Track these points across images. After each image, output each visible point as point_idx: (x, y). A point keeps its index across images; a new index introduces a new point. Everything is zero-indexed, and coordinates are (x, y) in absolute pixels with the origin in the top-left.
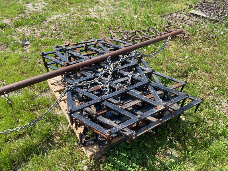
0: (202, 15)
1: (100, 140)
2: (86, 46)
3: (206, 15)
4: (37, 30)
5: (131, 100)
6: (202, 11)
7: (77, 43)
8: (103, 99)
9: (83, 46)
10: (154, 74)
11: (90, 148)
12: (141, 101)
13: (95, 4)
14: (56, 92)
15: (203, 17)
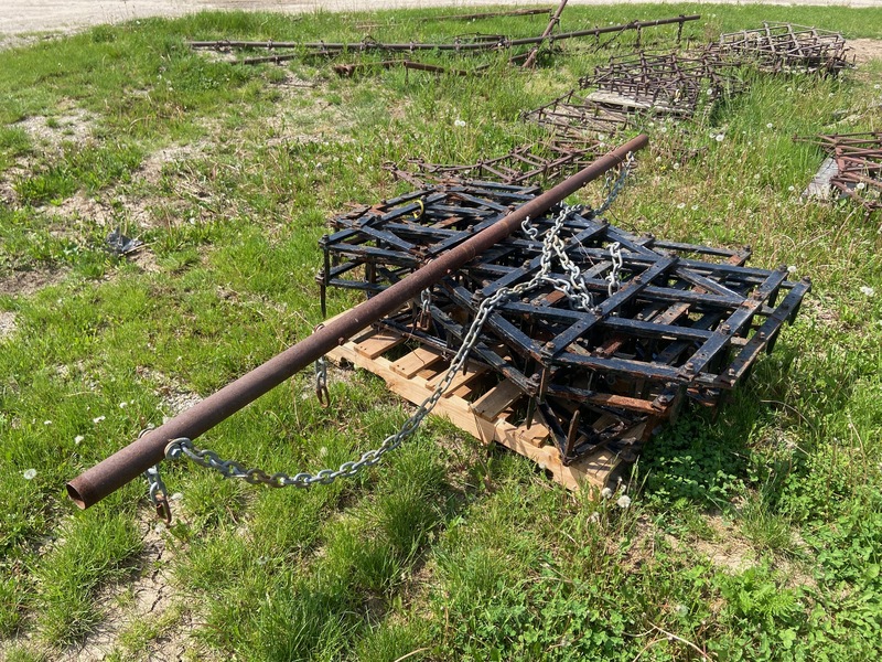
0: (628, 102)
1: (605, 438)
2: (428, 205)
3: (637, 100)
4: (128, 202)
5: (654, 312)
6: (621, 94)
7: (385, 203)
8: (605, 311)
9: (420, 207)
10: (657, 246)
11: (592, 464)
12: (688, 305)
13: (269, 102)
14: (374, 357)
15: (631, 109)
